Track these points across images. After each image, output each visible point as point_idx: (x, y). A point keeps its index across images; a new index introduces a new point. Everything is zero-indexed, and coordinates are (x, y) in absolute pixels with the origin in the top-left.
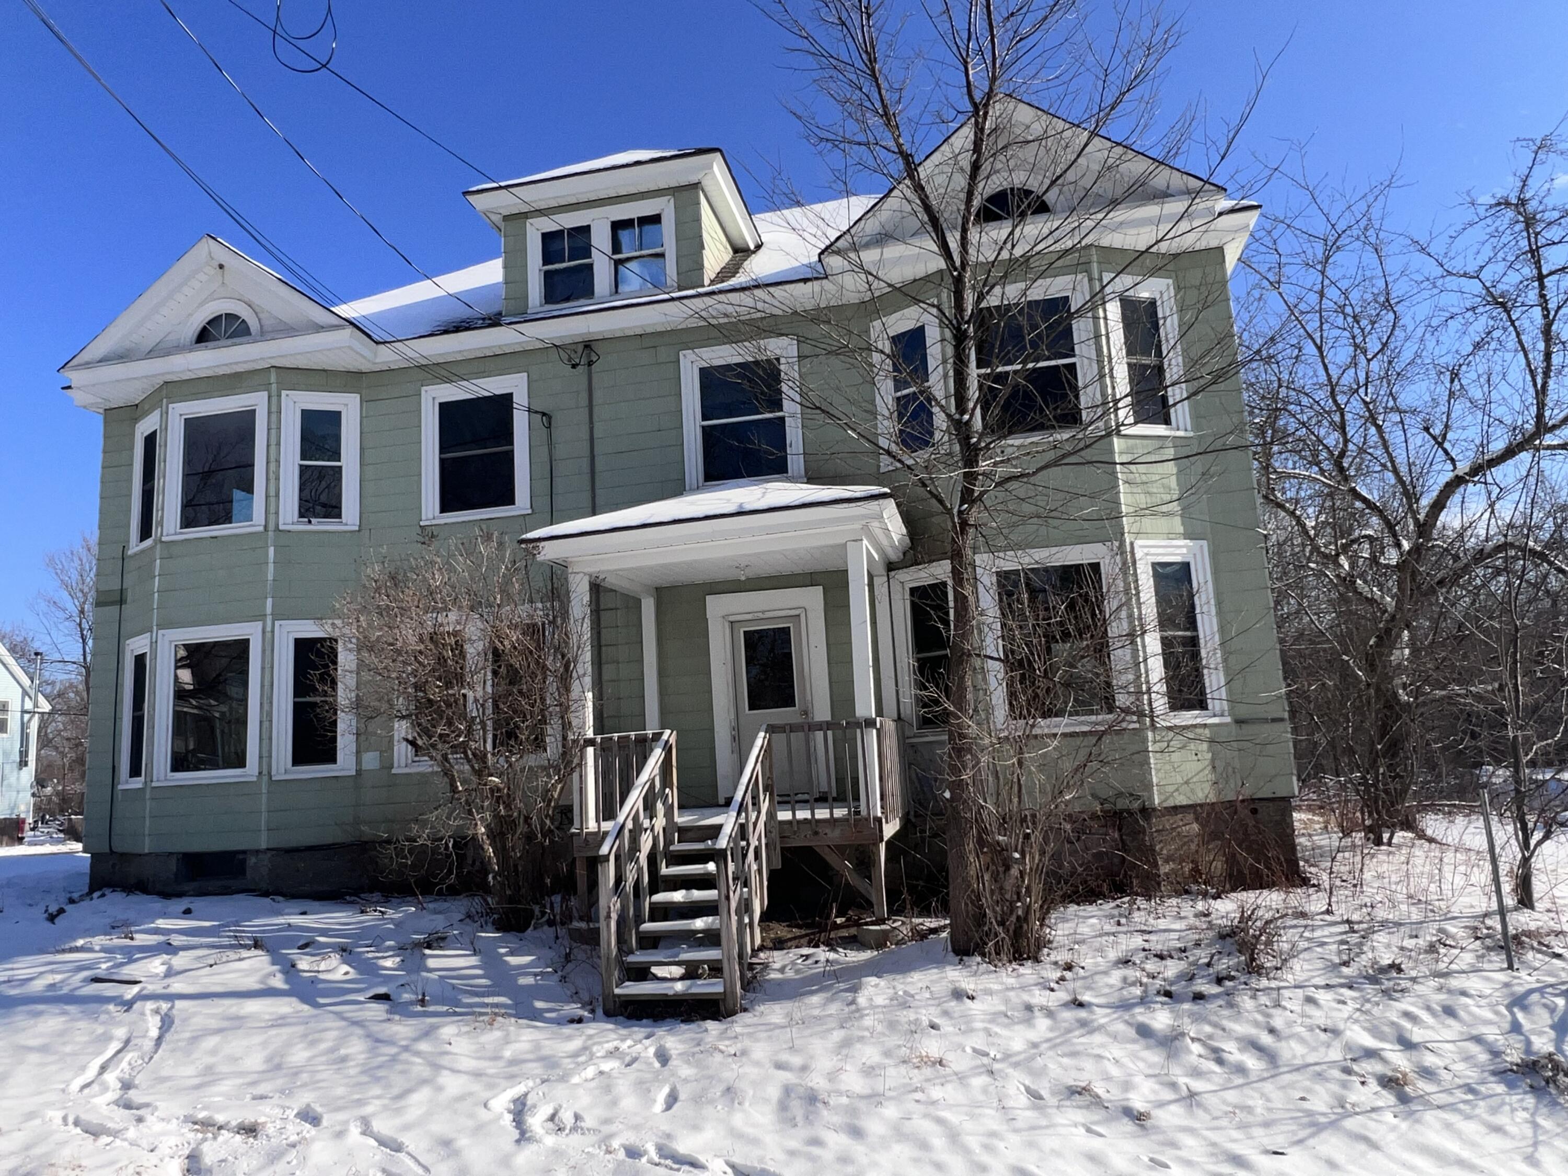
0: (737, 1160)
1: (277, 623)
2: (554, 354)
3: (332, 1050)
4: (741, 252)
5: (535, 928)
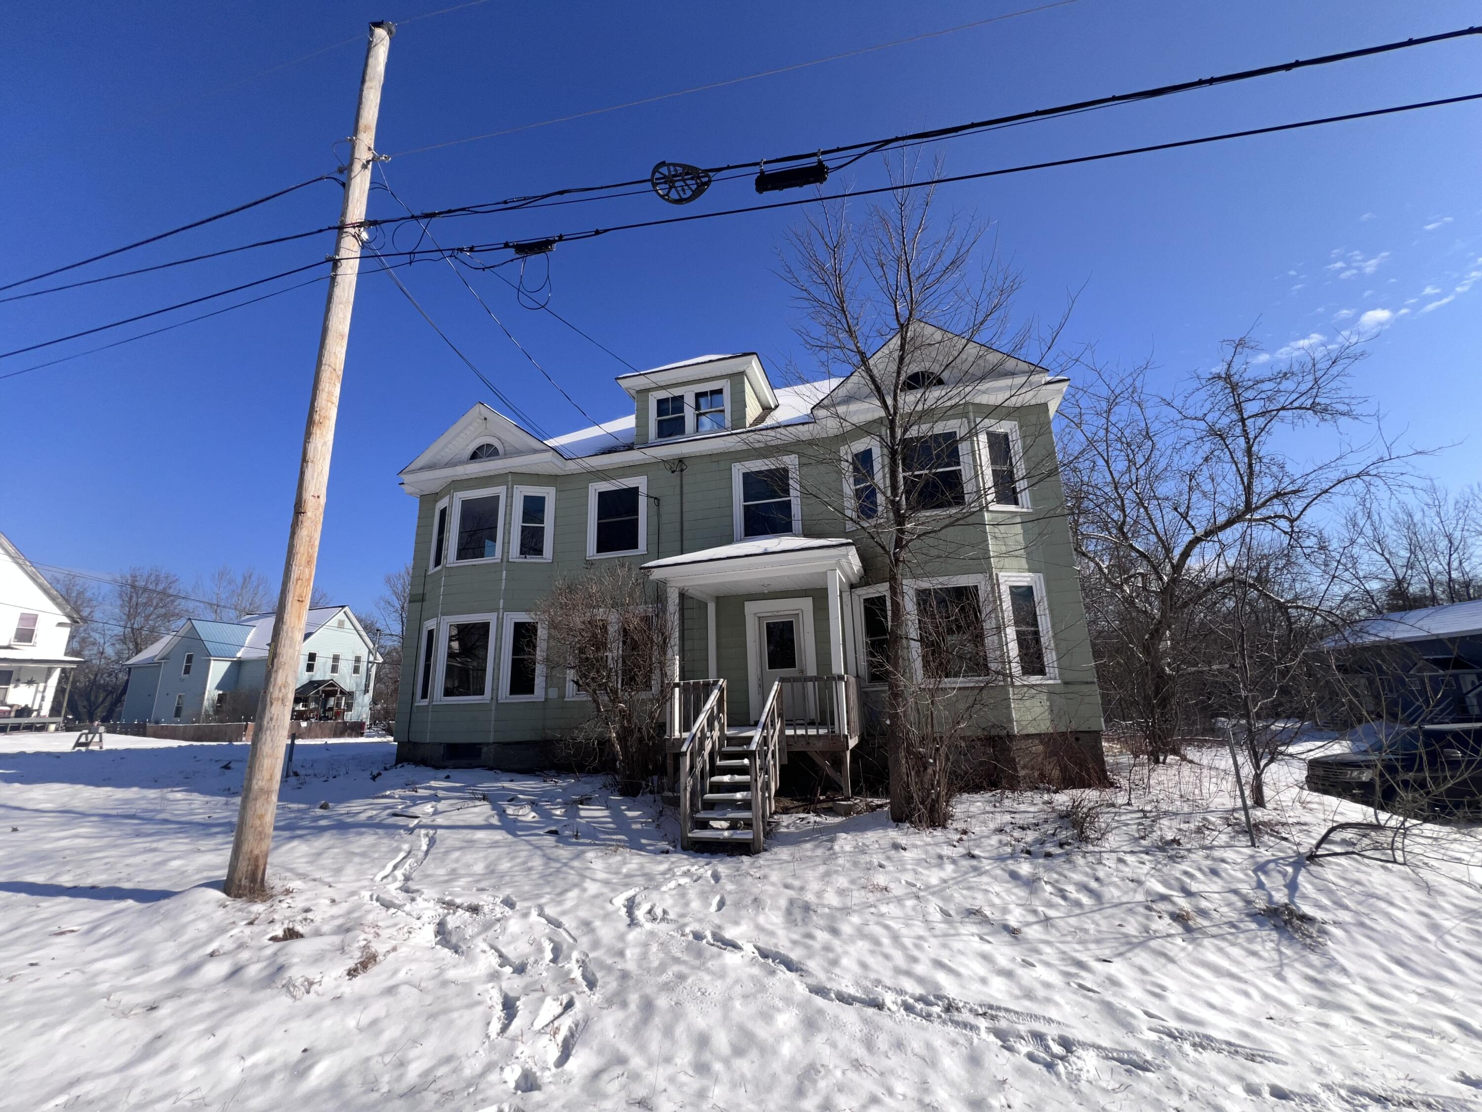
0: (761, 945)
1: (505, 614)
2: (662, 466)
3: (524, 863)
4: (767, 410)
5: (642, 795)
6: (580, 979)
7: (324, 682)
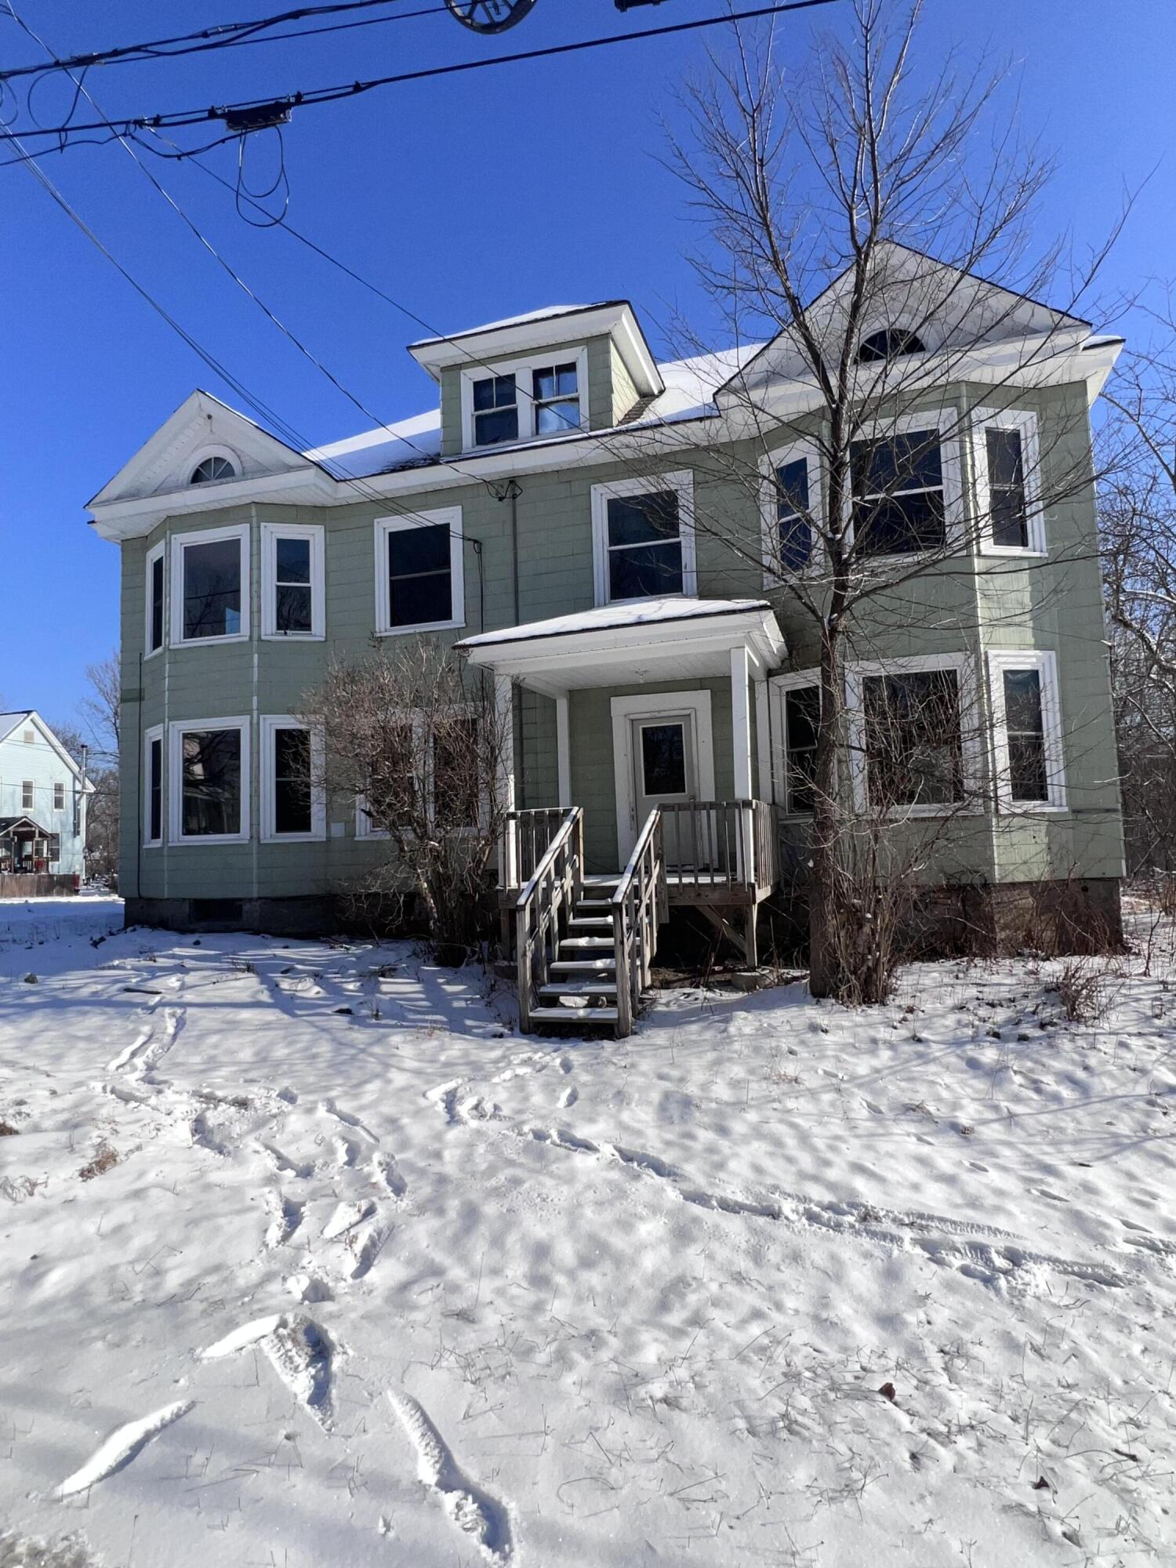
0: (622, 1145)
1: (261, 717)
2: (483, 490)
3: (306, 1049)
4: (647, 397)
5: (467, 965)
6: (383, 1183)
7: (13, 820)
